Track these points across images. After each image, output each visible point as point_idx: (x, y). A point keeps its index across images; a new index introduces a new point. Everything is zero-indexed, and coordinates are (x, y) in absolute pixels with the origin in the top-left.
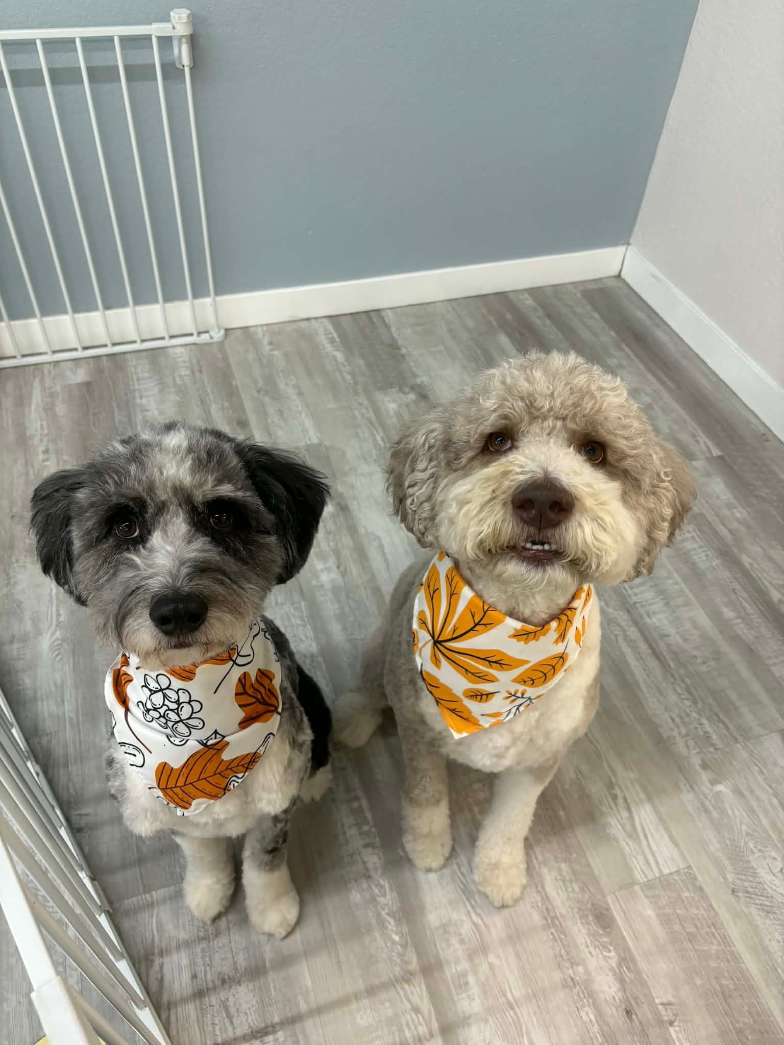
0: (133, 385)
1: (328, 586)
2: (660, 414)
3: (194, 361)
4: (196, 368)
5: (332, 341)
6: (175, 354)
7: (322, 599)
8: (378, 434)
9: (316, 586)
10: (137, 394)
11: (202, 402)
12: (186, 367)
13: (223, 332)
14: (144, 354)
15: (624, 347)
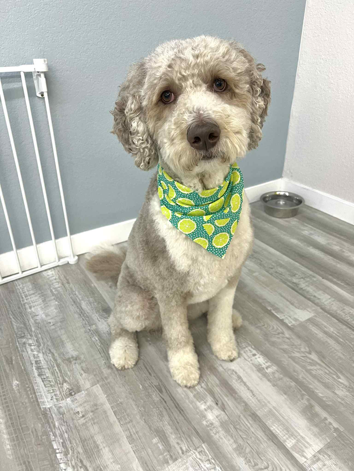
0: (23, 301)
1: (217, 423)
2: (350, 254)
3: (62, 277)
4: (65, 282)
6: (48, 275)
7: (217, 436)
9: (208, 426)
10: (27, 306)
11: (74, 302)
12: (58, 282)
13: (77, 258)
14: (27, 279)
15: (306, 224)
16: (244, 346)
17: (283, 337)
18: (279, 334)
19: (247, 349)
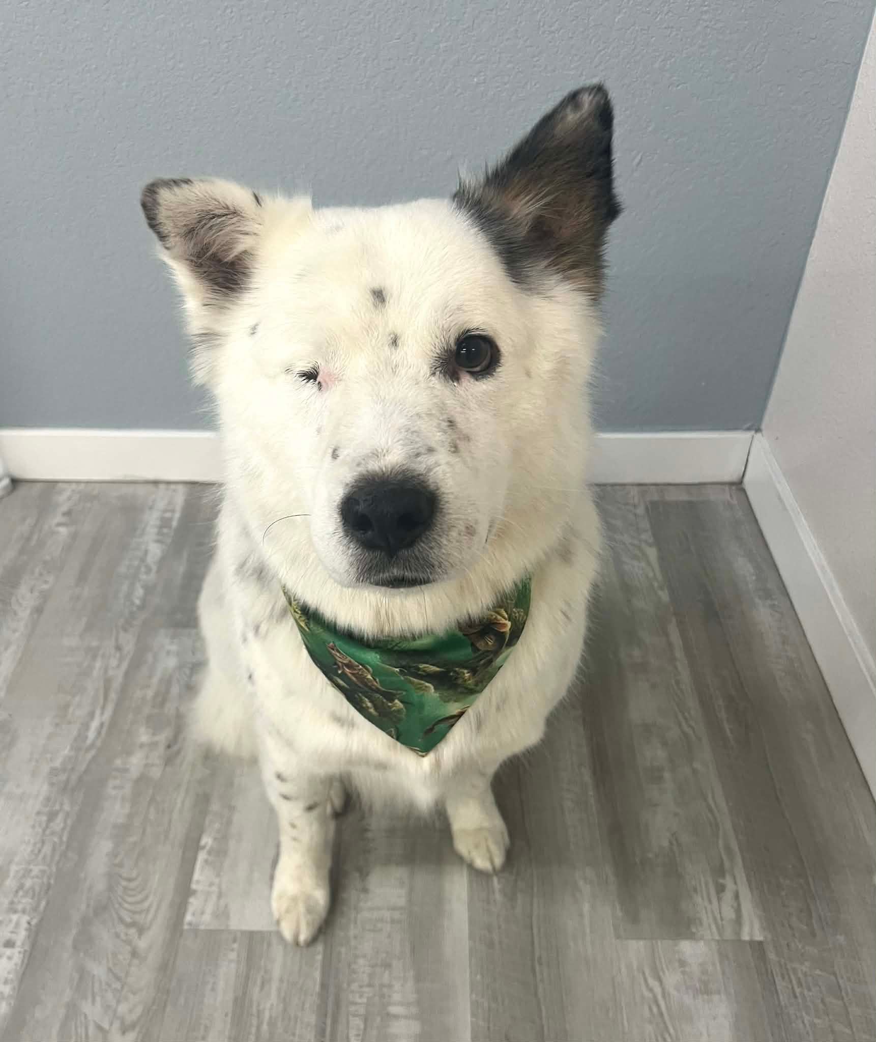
2: (667, 798)
5: (165, 523)
8: (102, 714)
16: (20, 907)
17: (129, 942)
18: (133, 924)
19: (15, 917)
